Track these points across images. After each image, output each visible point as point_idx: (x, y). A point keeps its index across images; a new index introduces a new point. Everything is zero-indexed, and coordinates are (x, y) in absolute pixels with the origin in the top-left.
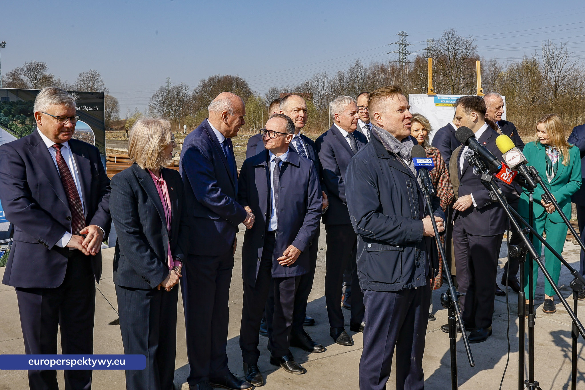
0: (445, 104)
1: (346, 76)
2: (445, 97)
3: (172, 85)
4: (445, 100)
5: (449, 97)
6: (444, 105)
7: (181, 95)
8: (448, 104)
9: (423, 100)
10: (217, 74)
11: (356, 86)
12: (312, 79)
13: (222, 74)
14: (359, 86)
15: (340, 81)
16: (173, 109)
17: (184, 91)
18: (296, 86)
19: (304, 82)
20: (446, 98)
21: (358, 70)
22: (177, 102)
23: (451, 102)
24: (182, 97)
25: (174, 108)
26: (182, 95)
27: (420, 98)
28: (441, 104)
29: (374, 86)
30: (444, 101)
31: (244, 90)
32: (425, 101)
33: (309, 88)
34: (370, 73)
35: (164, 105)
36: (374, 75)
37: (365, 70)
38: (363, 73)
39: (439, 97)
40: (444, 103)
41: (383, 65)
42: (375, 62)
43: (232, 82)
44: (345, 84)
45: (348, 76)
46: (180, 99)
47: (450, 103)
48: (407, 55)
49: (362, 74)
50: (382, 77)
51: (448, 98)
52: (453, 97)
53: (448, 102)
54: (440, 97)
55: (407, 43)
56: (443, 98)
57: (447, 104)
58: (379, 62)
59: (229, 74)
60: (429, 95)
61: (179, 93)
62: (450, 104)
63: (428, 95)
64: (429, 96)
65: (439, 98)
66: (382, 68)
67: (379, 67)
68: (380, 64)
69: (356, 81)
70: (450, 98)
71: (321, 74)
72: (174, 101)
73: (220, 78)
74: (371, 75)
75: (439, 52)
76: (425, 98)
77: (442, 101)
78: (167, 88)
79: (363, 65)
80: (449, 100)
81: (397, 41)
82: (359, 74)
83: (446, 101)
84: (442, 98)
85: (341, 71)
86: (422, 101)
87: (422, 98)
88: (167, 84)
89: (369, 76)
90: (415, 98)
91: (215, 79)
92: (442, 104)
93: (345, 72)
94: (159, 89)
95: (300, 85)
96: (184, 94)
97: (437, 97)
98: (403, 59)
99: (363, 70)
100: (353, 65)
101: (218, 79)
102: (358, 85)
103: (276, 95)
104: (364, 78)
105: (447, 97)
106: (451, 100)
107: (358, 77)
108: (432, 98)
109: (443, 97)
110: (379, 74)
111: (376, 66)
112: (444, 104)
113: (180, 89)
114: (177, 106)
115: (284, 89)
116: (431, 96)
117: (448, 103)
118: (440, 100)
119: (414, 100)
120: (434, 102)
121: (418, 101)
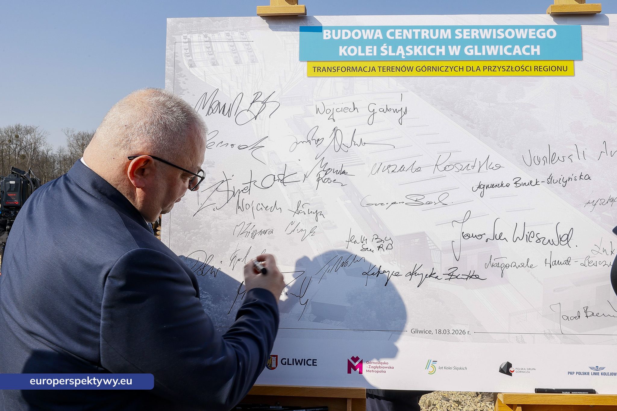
0: (362, 64)
2: (361, 28)
4: (363, 43)
5: (384, 29)
6: (348, 69)
8: (376, 65)
9: (240, 46)
20: (368, 35)
23: (394, 51)
28: (341, 64)
30: (358, 51)
32: (250, 50)
39: (331, 28)
40: (357, 59)
47: (388, 58)
52: (408, 28)
53: (379, 51)
54: (337, 28)
56: (352, 35)
57: (371, 64)
62: (390, 64)
65: (326, 35)
76: (250, 35)
77: (342, 51)
80: (385, 40)
83: (370, 51)
84: (343, 35)
87: (236, 35)
90: (195, 37)
92: (346, 64)
97: (318, 29)
105: (375, 28)
106: (395, 44)
112: (358, 64)
117: (378, 58)
118: (336, 44)
119: (190, 48)
120: (302, 59)
121: (211, 53)
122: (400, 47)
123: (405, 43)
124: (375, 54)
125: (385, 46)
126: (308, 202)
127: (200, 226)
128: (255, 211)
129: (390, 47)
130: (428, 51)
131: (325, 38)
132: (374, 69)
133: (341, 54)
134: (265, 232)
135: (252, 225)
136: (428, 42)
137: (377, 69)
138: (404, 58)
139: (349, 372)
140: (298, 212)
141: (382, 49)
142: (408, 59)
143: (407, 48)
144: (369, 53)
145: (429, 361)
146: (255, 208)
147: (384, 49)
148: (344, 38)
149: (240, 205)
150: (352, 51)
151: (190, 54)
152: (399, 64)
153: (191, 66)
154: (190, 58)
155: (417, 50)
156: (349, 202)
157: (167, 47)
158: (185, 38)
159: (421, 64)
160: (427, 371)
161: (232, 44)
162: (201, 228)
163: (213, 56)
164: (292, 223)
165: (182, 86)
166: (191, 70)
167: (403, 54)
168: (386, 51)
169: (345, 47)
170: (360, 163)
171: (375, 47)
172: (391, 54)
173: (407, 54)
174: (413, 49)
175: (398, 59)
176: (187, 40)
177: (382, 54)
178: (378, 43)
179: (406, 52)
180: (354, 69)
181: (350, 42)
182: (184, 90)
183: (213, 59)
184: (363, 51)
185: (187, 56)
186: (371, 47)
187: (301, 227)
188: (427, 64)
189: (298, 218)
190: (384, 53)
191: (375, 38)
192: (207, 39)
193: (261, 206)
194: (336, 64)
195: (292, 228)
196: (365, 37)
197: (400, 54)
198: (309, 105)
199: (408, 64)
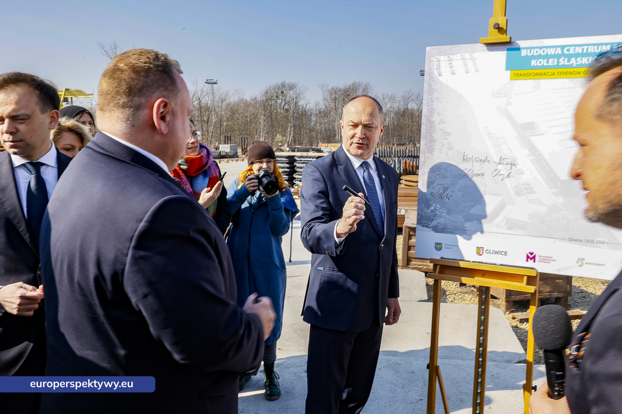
0: (546, 71)
2: (547, 47)
4: (547, 57)
5: (563, 47)
6: (537, 74)
8: (556, 71)
9: (469, 62)
20: (551, 51)
23: (569, 61)
27: (459, 56)
28: (532, 71)
30: (544, 62)
32: (475, 64)
39: (527, 48)
40: (543, 67)
47: (564, 67)
51: (559, 51)
52: (579, 46)
53: (558, 62)
54: (531, 48)
56: (540, 52)
60: (491, 45)
64: (490, 48)
65: (524, 53)
70: (568, 50)
76: (475, 55)
77: (533, 63)
80: (563, 55)
83: (552, 62)
84: (534, 52)
86: (465, 65)
87: (467, 56)
90: (442, 58)
92: (535, 71)
97: (518, 49)
105: (557, 47)
106: (569, 57)
108: (501, 55)
109: (541, 48)
112: (543, 71)
116: (496, 47)
117: (558, 67)
118: (529, 58)
119: (439, 65)
120: (507, 68)
121: (451, 67)
122: (573, 59)
123: (576, 56)
124: (555, 64)
125: (562, 58)
126: (506, 157)
127: (441, 170)
128: (474, 162)
129: (566, 59)
131: (522, 55)
132: (554, 74)
133: (532, 65)
134: (479, 175)
135: (472, 170)
137: (556, 74)
138: (575, 66)
139: (527, 261)
140: (500, 163)
141: (560, 60)
143: (578, 59)
144: (552, 63)
145: (579, 259)
146: (474, 160)
147: (562, 60)
148: (535, 54)
149: (465, 158)
150: (540, 62)
151: (439, 68)
152: (572, 70)
153: (440, 75)
154: (439, 71)
156: (532, 158)
157: (426, 65)
158: (436, 58)
160: (577, 265)
161: (464, 61)
162: (442, 171)
163: (452, 69)
164: (496, 170)
165: (433, 87)
166: (440, 78)
167: (575, 63)
168: (563, 61)
169: (536, 60)
170: (542, 134)
171: (556, 60)
172: (566, 63)
173: (578, 63)
174: (582, 59)
175: (571, 66)
176: (437, 60)
177: (560, 64)
178: (558, 56)
179: (577, 62)
180: (541, 74)
181: (539, 57)
182: (435, 90)
183: (452, 71)
184: (548, 62)
185: (438, 69)
186: (553, 59)
187: (501, 172)
189: (500, 167)
190: (561, 63)
191: (556, 53)
192: (449, 59)
193: (477, 160)
194: (529, 71)
195: (495, 173)
196: (549, 53)
197: (573, 64)
198: (510, 98)
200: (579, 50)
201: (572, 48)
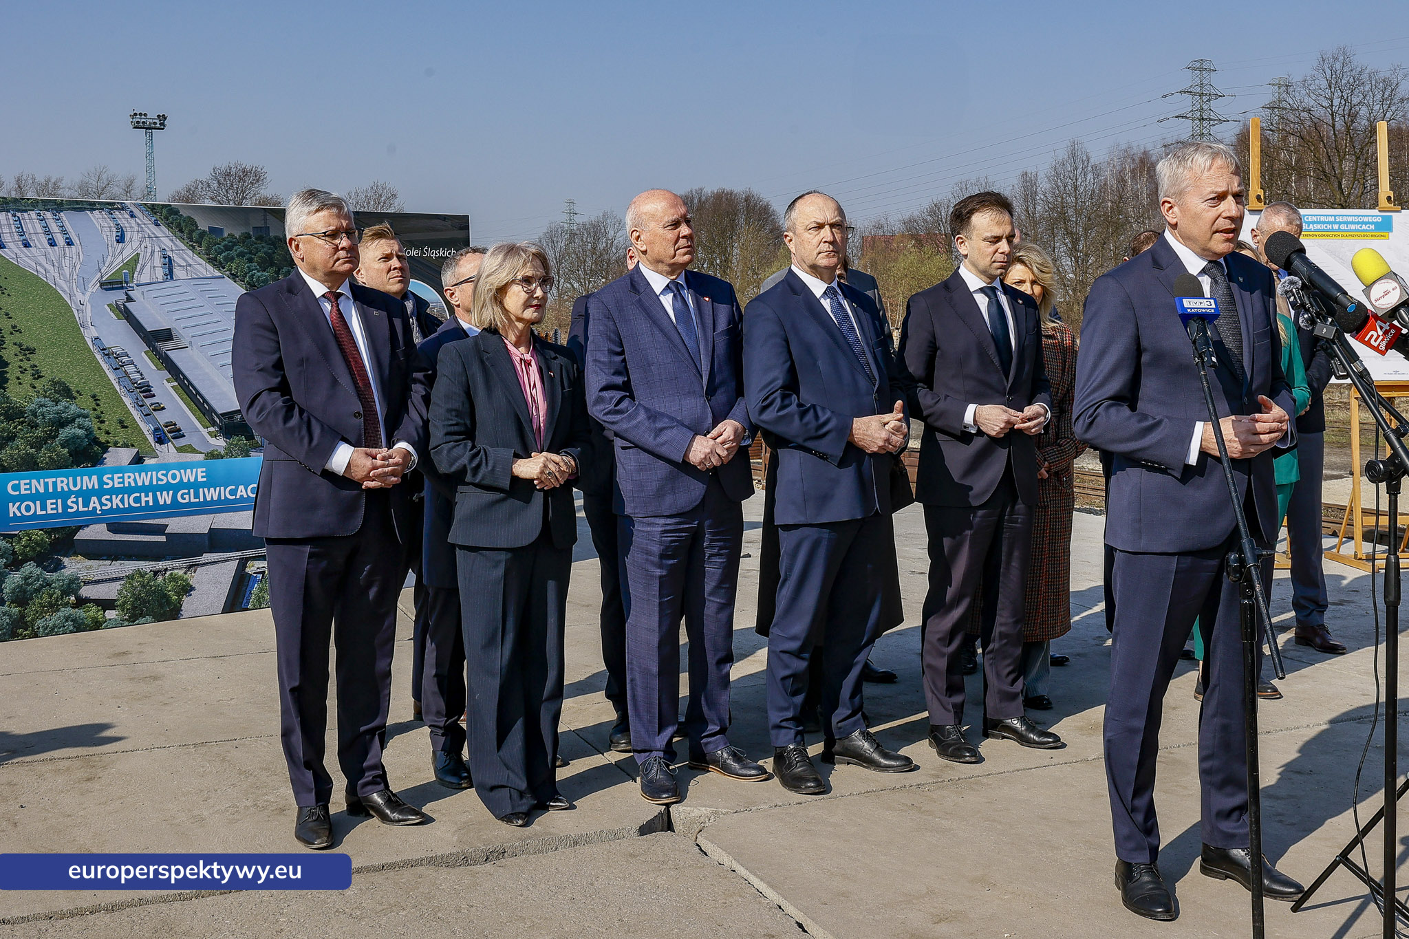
1: (1044, 185)
3: (579, 219)
7: (601, 245)
10: (696, 187)
11: (1071, 212)
12: (950, 196)
13: (711, 187)
14: (1078, 213)
15: (1026, 200)
16: (581, 282)
17: (611, 234)
18: (907, 216)
19: (926, 204)
21: (1076, 169)
22: (592, 264)
24: (606, 250)
25: (584, 279)
26: (604, 245)
29: (1120, 213)
31: (768, 227)
33: (942, 221)
34: (1108, 175)
35: (559, 270)
36: (1122, 181)
37: (1095, 167)
38: (1090, 176)
41: (1145, 153)
42: (1124, 147)
43: (735, 207)
44: (1039, 208)
45: (1048, 186)
46: (601, 255)
48: (1213, 125)
49: (1088, 178)
50: (1142, 186)
52: (1314, 215)
55: (1213, 92)
58: (1134, 144)
59: (728, 187)
61: (597, 239)
63: (1249, 210)
66: (1142, 161)
67: (1134, 160)
68: (1137, 151)
69: (1071, 200)
71: (974, 181)
72: (585, 260)
73: (703, 198)
74: (1112, 182)
75: (1302, 114)
78: (566, 225)
79: (1091, 155)
81: (1185, 87)
82: (1080, 180)
85: (1029, 171)
88: (566, 217)
89: (1105, 184)
91: (692, 201)
93: (1041, 175)
94: (545, 231)
95: (916, 214)
96: (610, 242)
98: (1202, 135)
99: (1090, 168)
100: (1063, 154)
101: (700, 201)
102: (1076, 210)
103: (853, 241)
104: (1093, 190)
107: (1076, 188)
110: (1133, 178)
111: (1127, 154)
113: (600, 230)
114: (593, 273)
115: (874, 224)
122: (1311, 225)
123: (1313, 223)
130: (1323, 227)
136: (1324, 223)
142: (1316, 230)
143: (1314, 225)
155: (1319, 226)
159: (1321, 233)
167: (1312, 228)
175: (1310, 231)
188: (1323, 233)
199: (1315, 233)
200: (1314, 219)
201: (1310, 217)
